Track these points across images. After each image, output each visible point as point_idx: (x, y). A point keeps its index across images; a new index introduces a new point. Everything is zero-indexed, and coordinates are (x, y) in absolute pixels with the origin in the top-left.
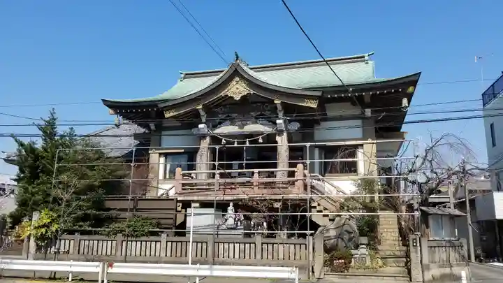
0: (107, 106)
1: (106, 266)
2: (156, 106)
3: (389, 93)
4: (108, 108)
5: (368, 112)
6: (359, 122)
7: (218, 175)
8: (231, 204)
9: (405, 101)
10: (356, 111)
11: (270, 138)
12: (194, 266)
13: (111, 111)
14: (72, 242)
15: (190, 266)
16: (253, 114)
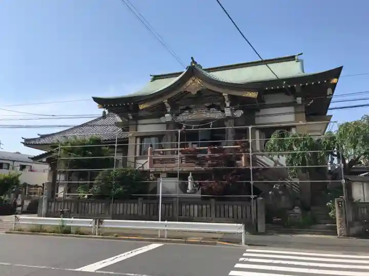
1: (97, 222)
3: (316, 84)
5: (299, 100)
6: (291, 109)
8: (191, 174)
9: (330, 91)
10: (289, 99)
11: (220, 122)
12: (163, 222)
14: (73, 204)
15: (160, 222)
16: (206, 105)
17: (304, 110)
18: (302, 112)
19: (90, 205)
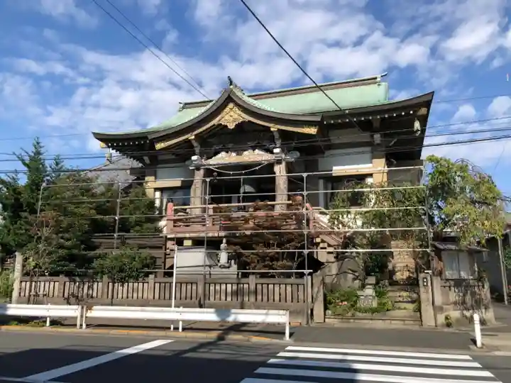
0: (98, 139)
1: (85, 310)
2: (146, 138)
3: (399, 116)
4: (98, 141)
5: (377, 137)
7: (212, 210)
8: (224, 241)
9: (417, 125)
10: (365, 137)
12: (177, 309)
13: (103, 145)
15: (173, 309)
16: (250, 144)
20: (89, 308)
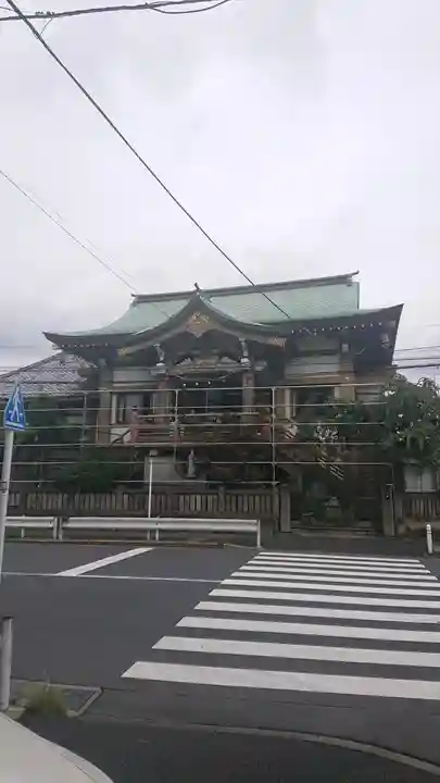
1: (61, 521)
5: (345, 347)
6: (335, 359)
9: (385, 337)
10: (331, 345)
12: (154, 519)
13: (54, 345)
14: (18, 495)
15: (149, 519)
16: (215, 351)
17: (352, 369)
18: (350, 372)
19: (45, 496)
20: (65, 520)
